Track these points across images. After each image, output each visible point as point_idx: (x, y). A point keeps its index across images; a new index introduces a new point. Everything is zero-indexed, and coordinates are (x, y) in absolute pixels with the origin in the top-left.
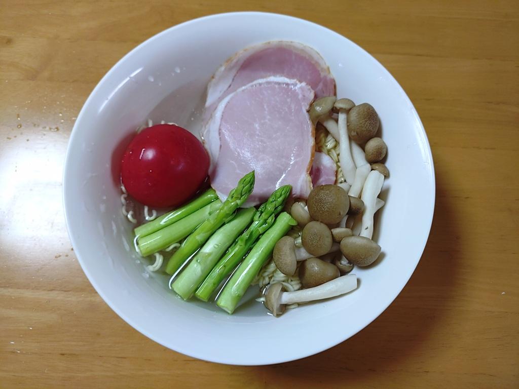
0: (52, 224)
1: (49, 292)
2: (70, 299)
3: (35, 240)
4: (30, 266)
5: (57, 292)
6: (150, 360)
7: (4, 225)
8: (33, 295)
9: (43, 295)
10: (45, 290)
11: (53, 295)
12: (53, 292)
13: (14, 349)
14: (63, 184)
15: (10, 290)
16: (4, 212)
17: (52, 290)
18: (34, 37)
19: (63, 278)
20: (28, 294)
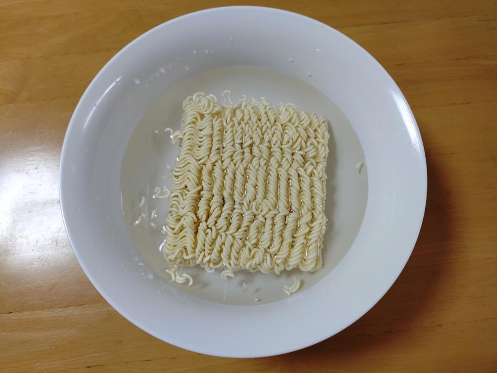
0: (57, 242)
1: (66, 308)
2: (86, 312)
3: (42, 260)
4: (42, 287)
5: (72, 308)
6: (175, 358)
7: (9, 251)
8: (49, 314)
9: (60, 313)
10: (60, 308)
11: (69, 310)
12: (69, 308)
13: (40, 370)
14: (61, 202)
15: (26, 313)
16: (7, 238)
17: (67, 307)
18: (6, 61)
19: (76, 293)
20: (44, 314)
